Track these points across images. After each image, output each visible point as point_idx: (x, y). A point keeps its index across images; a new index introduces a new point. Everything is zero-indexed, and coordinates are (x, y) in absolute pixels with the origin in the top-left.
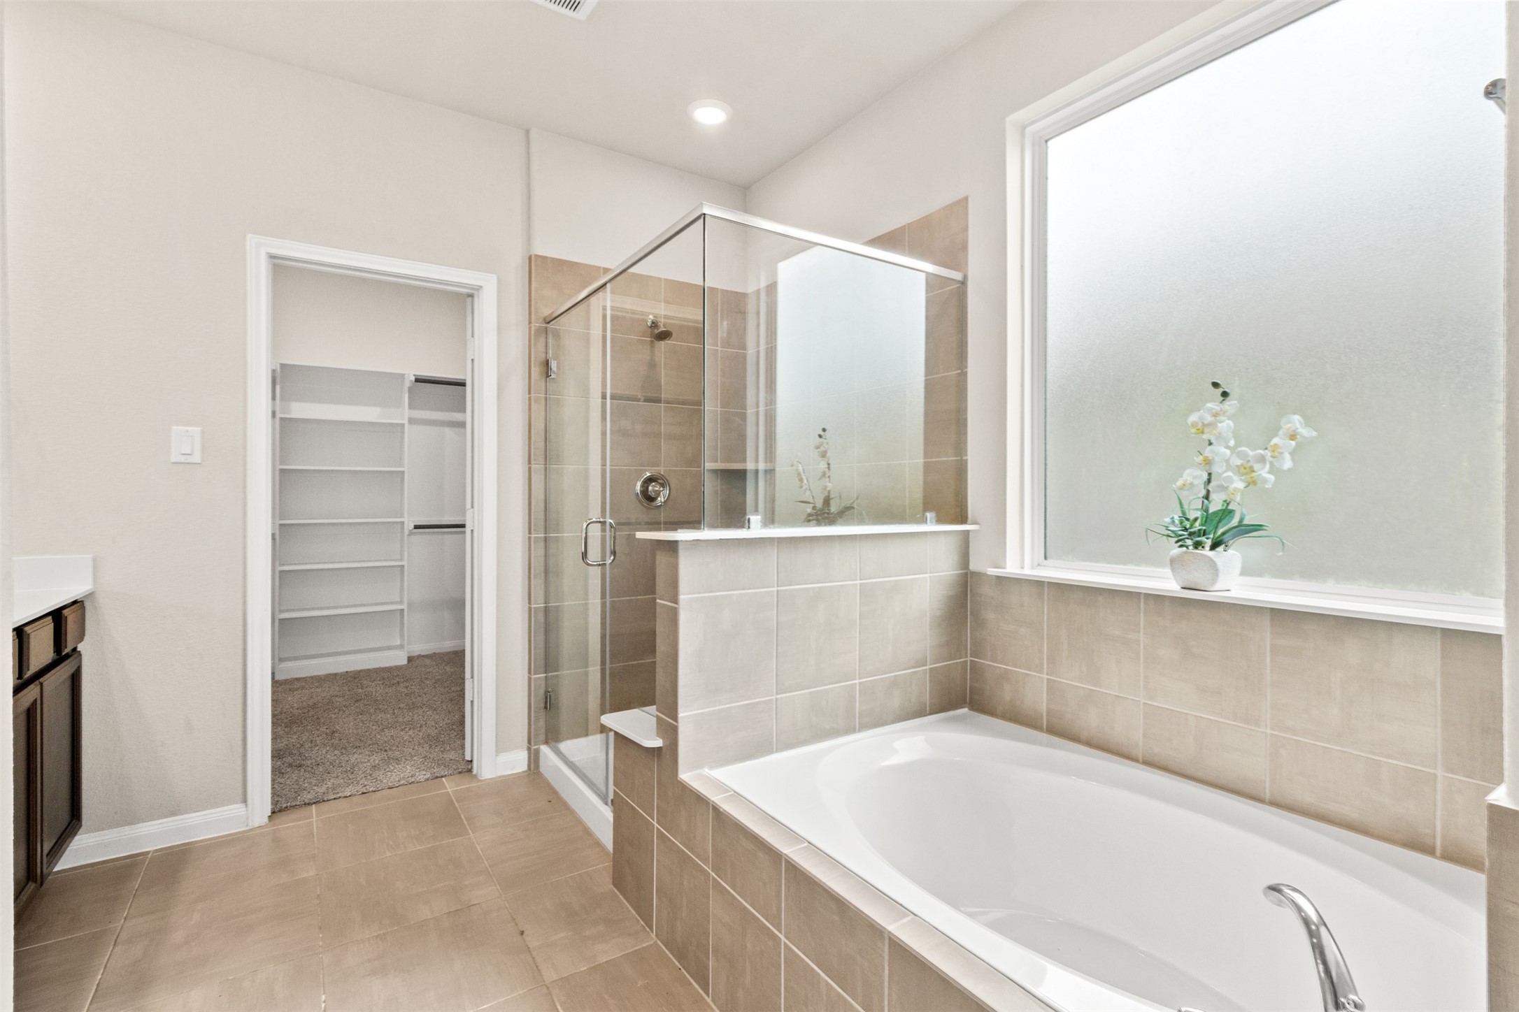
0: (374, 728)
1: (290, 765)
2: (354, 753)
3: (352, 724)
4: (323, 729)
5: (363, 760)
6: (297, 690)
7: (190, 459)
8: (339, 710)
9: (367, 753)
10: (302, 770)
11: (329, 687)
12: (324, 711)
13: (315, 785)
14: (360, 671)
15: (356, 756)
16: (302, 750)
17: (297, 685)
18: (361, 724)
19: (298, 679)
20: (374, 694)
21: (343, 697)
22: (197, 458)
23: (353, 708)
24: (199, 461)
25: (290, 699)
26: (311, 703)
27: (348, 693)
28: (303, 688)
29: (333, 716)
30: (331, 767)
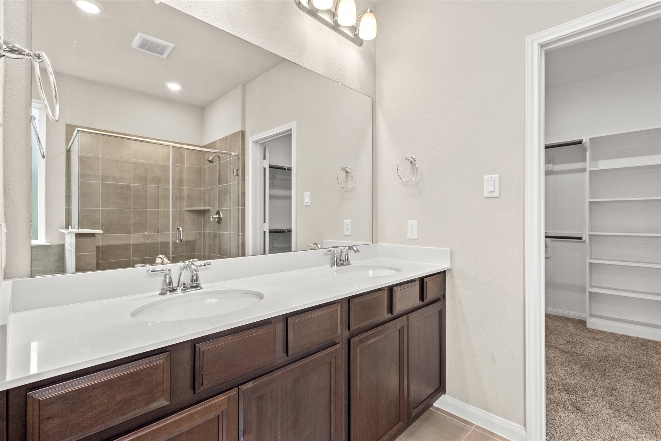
0: (649, 401)
1: (572, 404)
2: (625, 421)
3: (631, 388)
4: (606, 382)
5: (631, 434)
6: (598, 340)
7: (494, 195)
8: (623, 370)
9: (637, 428)
10: (579, 414)
11: (621, 346)
12: (612, 366)
13: (584, 437)
14: (648, 341)
15: (626, 425)
16: (585, 395)
17: (599, 336)
18: (638, 393)
19: (601, 332)
20: (656, 367)
21: (630, 358)
22: (496, 194)
23: (635, 373)
24: (498, 196)
25: (591, 345)
26: (604, 354)
27: (634, 357)
28: (602, 340)
29: (617, 373)
30: (602, 425)
